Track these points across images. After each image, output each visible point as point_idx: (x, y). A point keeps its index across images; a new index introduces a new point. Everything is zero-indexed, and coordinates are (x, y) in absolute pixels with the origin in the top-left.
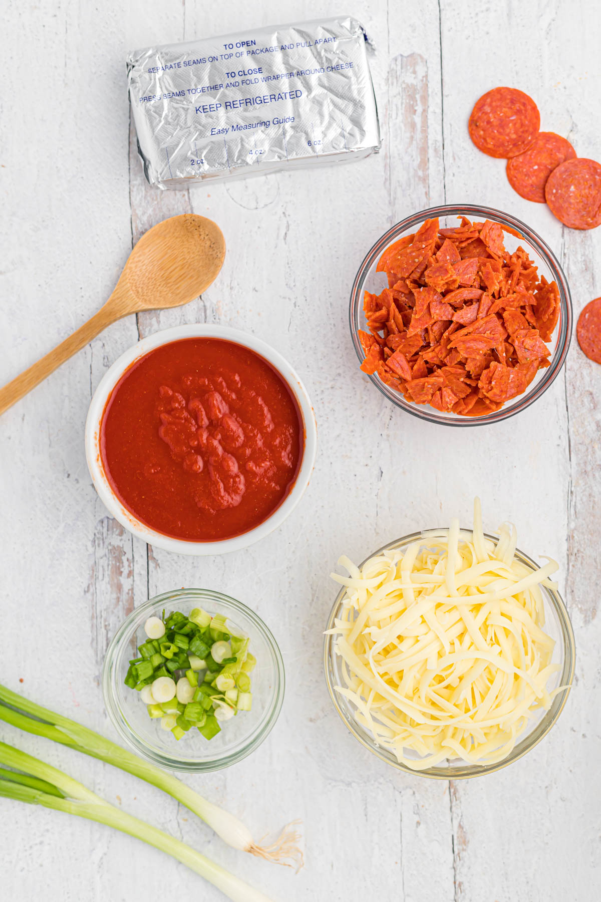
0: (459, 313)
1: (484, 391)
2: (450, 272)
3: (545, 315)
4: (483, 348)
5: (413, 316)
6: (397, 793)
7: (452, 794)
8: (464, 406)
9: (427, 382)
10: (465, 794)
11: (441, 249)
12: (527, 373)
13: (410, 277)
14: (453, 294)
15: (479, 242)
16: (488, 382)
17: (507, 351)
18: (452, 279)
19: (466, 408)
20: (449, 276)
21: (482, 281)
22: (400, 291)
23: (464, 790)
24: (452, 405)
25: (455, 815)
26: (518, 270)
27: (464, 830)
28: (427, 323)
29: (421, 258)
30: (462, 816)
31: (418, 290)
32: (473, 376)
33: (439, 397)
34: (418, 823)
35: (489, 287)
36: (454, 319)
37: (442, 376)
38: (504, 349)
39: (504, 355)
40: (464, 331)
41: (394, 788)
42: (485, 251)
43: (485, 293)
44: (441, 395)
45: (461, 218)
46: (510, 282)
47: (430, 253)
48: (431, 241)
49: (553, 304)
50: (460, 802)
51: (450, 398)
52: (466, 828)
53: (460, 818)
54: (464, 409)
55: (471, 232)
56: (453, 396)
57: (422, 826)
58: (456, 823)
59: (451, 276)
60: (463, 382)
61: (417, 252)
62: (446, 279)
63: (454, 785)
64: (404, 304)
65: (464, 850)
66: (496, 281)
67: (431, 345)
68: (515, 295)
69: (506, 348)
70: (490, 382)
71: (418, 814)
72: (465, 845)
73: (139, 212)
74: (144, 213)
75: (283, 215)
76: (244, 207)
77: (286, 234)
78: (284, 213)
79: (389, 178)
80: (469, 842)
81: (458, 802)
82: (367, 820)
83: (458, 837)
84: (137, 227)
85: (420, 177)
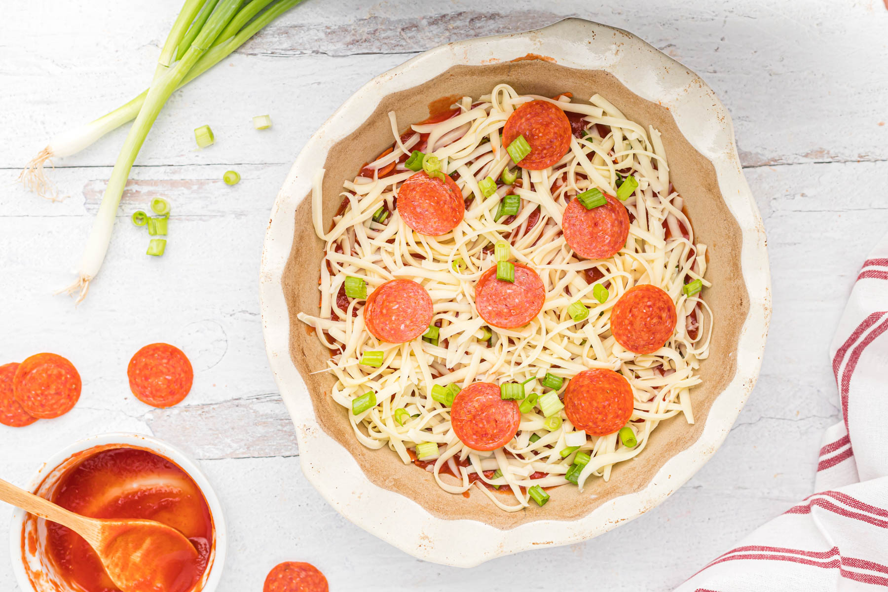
6: (774, 215)
7: (776, 163)
10: (776, 151)
23: (772, 152)
25: (796, 161)
27: (809, 152)
30: (796, 154)
34: (803, 195)
41: (770, 217)
50: (783, 155)
52: (808, 150)
53: (798, 156)
57: (805, 192)
58: (803, 160)
63: (767, 161)
65: (828, 153)
71: (794, 195)
72: (824, 151)
73: (229, 451)
74: (230, 446)
75: (233, 317)
76: (225, 352)
77: (250, 314)
78: (231, 315)
79: (200, 217)
80: (821, 148)
81: (783, 158)
82: (799, 243)
83: (816, 158)
84: (243, 453)
85: (199, 188)
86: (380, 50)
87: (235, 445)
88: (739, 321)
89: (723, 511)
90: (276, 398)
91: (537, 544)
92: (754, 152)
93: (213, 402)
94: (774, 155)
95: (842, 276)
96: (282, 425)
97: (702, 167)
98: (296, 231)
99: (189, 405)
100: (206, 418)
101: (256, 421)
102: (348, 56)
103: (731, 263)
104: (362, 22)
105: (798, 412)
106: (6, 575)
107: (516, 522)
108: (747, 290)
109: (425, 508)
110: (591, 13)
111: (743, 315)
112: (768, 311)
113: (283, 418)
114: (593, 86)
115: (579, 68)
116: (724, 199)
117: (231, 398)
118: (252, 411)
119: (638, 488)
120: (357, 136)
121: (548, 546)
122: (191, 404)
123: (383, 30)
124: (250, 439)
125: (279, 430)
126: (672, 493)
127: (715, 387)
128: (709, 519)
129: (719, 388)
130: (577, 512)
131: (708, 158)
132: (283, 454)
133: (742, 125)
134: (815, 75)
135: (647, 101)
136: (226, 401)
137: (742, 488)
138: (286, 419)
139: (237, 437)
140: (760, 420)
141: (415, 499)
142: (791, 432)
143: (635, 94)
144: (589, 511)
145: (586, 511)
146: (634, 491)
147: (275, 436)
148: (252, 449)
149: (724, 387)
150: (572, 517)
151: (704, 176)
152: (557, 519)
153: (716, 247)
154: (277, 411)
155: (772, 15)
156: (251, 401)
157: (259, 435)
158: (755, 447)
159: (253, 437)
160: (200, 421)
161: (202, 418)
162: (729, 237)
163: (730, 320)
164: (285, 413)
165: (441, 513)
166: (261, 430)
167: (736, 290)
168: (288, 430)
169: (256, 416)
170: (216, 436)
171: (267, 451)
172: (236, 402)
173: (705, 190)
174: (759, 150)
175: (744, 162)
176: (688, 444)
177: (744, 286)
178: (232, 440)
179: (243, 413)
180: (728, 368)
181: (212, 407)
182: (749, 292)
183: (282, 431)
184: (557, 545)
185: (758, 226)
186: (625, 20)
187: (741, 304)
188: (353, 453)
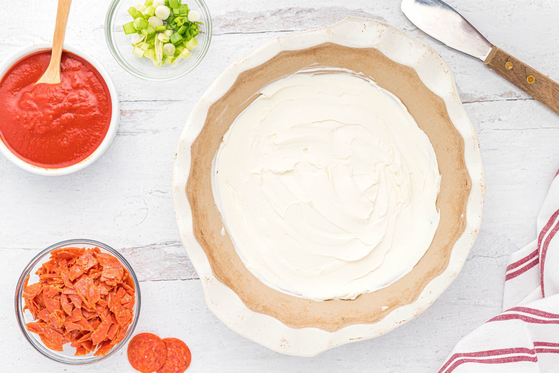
0: (76, 305)
1: (118, 282)
2: (53, 316)
3: (70, 255)
4: (93, 288)
5: (82, 330)
6: (482, 132)
7: (483, 100)
8: (129, 290)
9: (118, 315)
10: (483, 93)
11: (43, 319)
12: (105, 259)
13: (62, 333)
14: (66, 311)
15: (36, 299)
16: (113, 281)
17: (94, 273)
18: (57, 314)
19: (130, 289)
20: (55, 316)
21: (56, 295)
22: (71, 337)
23: (481, 93)
24: (130, 297)
25: (495, 99)
26: (47, 276)
27: (504, 93)
28: (85, 321)
29: (50, 329)
30: (496, 95)
31: (67, 330)
32: (111, 289)
33: (127, 305)
34: (499, 120)
35: (59, 291)
36: (80, 307)
37: (113, 308)
38: (93, 275)
39: (96, 274)
40: (85, 301)
41: (479, 133)
42: (40, 295)
43: (63, 293)
44: (125, 304)
45: (24, 311)
46: (54, 279)
47: (46, 325)
48: (39, 326)
49: (63, 252)
50: (488, 95)
51: (127, 298)
52: (502, 92)
53: (496, 96)
54: (131, 290)
55: (30, 304)
56: (125, 297)
57: (501, 117)
58: (499, 98)
59: (55, 315)
60: (116, 293)
61: (48, 332)
62: (57, 317)
63: (478, 99)
64: (78, 334)
65: (515, 94)
66: (54, 289)
67: (97, 316)
68: (62, 274)
69: (92, 274)
70: (113, 279)
71: (494, 120)
72: (512, 93)
73: (149, 276)
74: (149, 273)
75: (151, 194)
76: (146, 216)
77: (162, 192)
78: (150, 193)
79: (131, 133)
80: (510, 91)
81: (487, 97)
82: (497, 149)
83: (508, 97)
84: (157, 278)
85: (131, 115)
86: (241, 31)
87: (152, 273)
88: (466, 194)
89: (451, 313)
90: (177, 244)
91: (353, 339)
92: (469, 93)
93: (139, 247)
94: (482, 95)
95: (523, 169)
96: (181, 260)
97: (437, 102)
98: (192, 159)
99: (124, 248)
100: (135, 256)
101: (165, 258)
102: (221, 34)
103: (459, 160)
104: (230, 14)
105: (497, 252)
106: (13, 352)
107: (338, 327)
108: (469, 175)
109: (283, 322)
110: (370, 8)
111: (469, 191)
112: (483, 187)
113: (181, 256)
114: (366, 58)
115: (358, 47)
116: (452, 121)
117: (150, 244)
118: (163, 252)
119: (412, 301)
120: (225, 99)
121: (359, 340)
122: (125, 247)
123: (243, 19)
124: (162, 269)
125: (179, 264)
126: (432, 303)
127: (454, 236)
128: (442, 318)
129: (456, 236)
130: (376, 318)
131: (440, 96)
132: (182, 278)
133: (462, 77)
134: (507, 46)
135: (400, 64)
136: (147, 246)
137: (462, 299)
138: (184, 257)
139: (154, 268)
140: (473, 257)
141: (276, 317)
142: (492, 264)
143: (392, 61)
144: (383, 317)
145: (381, 317)
146: (410, 303)
147: (177, 267)
148: (162, 275)
149: (460, 236)
150: (373, 322)
151: (438, 107)
152: (363, 323)
153: (449, 150)
154: (178, 252)
155: (481, 10)
156: (162, 246)
157: (167, 267)
158: (470, 274)
159: (163, 268)
160: (131, 258)
161: (132, 256)
162: (456, 144)
163: (460, 194)
164: (183, 253)
165: (293, 324)
166: (168, 263)
167: (463, 175)
168: (185, 264)
169: (165, 255)
170: (141, 267)
171: (172, 276)
172: (153, 246)
173: (439, 116)
174: (473, 92)
175: (464, 99)
176: (440, 272)
177: (468, 173)
178: (151, 270)
179: (157, 253)
180: (461, 223)
181: (138, 249)
182: (471, 177)
183: (181, 264)
184: (365, 339)
185: (474, 136)
186: (391, 13)
187: (467, 184)
188: (236, 292)
